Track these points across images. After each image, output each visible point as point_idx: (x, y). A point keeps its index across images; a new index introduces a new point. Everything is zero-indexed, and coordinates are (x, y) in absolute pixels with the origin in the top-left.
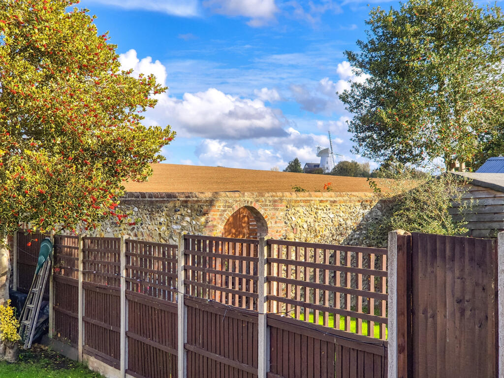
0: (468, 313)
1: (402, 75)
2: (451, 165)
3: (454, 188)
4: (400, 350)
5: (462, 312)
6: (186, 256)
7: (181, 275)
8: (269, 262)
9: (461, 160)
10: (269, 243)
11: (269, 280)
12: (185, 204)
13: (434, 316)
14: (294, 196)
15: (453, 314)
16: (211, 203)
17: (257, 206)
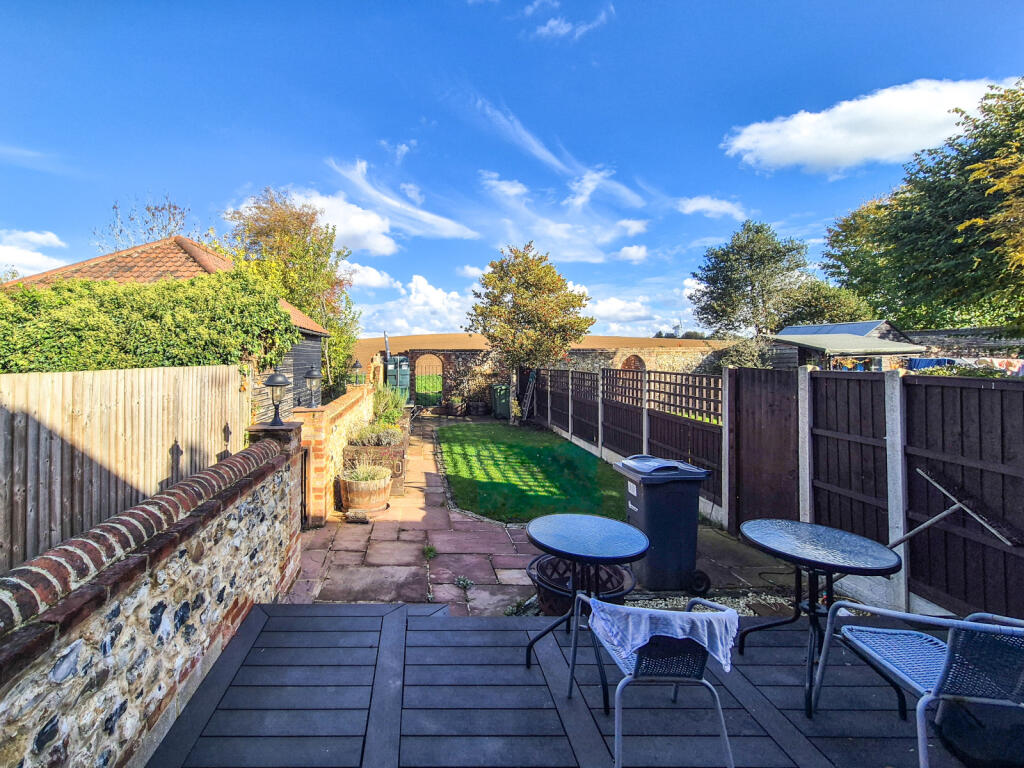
0: (776, 412)
1: (727, 283)
2: (760, 331)
3: (762, 344)
4: (730, 431)
5: (773, 412)
6: (603, 379)
7: (601, 388)
8: (649, 382)
9: (767, 328)
10: (649, 372)
11: (649, 391)
12: (601, 354)
13: (753, 413)
14: (661, 349)
15: (767, 412)
16: (615, 353)
17: (640, 355)
